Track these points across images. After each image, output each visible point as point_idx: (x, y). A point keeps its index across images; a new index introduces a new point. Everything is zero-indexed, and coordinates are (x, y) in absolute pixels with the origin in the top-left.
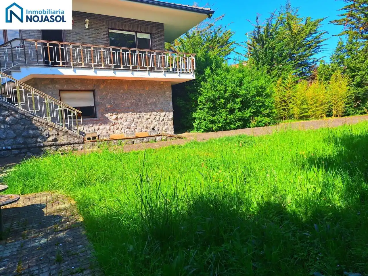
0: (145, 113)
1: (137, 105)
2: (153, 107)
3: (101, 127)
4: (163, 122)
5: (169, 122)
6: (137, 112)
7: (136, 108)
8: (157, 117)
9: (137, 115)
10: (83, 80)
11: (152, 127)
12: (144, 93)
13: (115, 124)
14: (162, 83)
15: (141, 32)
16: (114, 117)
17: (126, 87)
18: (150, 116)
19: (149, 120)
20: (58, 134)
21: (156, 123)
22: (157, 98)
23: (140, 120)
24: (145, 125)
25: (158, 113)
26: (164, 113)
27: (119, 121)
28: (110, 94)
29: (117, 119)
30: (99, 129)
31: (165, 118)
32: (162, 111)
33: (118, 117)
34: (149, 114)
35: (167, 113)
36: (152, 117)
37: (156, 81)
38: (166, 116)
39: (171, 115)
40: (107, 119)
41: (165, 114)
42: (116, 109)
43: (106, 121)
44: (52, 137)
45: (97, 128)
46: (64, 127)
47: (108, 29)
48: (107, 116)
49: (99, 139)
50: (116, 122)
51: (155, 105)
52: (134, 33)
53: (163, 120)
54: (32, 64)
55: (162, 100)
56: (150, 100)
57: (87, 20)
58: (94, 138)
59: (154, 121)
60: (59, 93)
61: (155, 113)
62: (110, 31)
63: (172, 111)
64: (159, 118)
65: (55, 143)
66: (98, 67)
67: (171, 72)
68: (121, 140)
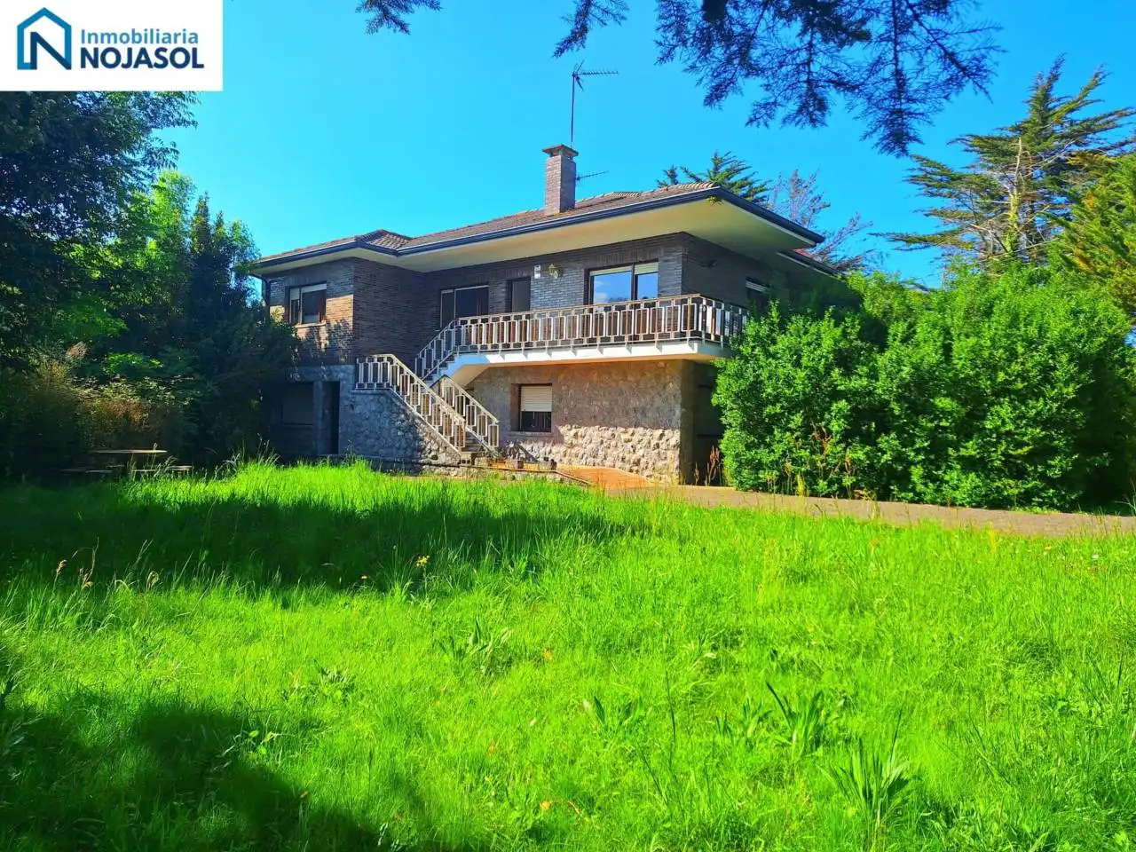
0: (622, 429)
1: (611, 411)
2: (639, 416)
3: (555, 449)
4: (656, 451)
5: (670, 454)
6: (609, 425)
7: (605, 419)
8: (646, 440)
9: (608, 434)
11: (634, 457)
12: (624, 388)
13: (572, 446)
14: (662, 364)
15: (641, 262)
16: (574, 431)
17: (595, 377)
18: (633, 434)
19: (630, 444)
20: (438, 450)
21: (641, 452)
22: (648, 398)
23: (613, 443)
24: (621, 455)
25: (648, 432)
26: (660, 431)
27: (580, 440)
28: (571, 391)
29: (576, 435)
30: (551, 452)
31: (661, 442)
32: (655, 426)
33: (579, 434)
34: (631, 430)
35: (666, 432)
36: (636, 438)
37: (649, 362)
38: (664, 439)
39: (674, 437)
40: (561, 436)
41: (662, 435)
42: (576, 419)
43: (559, 440)
44: (433, 453)
45: (548, 449)
46: (448, 441)
47: (588, 271)
48: (563, 430)
49: (473, 463)
50: (575, 442)
51: (644, 413)
52: (630, 268)
53: (658, 446)
54: (464, 351)
55: (657, 399)
56: (634, 403)
57: (552, 266)
58: (469, 462)
59: (639, 446)
60: (517, 389)
61: (640, 430)
62: (592, 273)
63: (681, 429)
64: (649, 443)
65: (433, 462)
66: (530, 347)
67: (640, 343)
68: (499, 471)
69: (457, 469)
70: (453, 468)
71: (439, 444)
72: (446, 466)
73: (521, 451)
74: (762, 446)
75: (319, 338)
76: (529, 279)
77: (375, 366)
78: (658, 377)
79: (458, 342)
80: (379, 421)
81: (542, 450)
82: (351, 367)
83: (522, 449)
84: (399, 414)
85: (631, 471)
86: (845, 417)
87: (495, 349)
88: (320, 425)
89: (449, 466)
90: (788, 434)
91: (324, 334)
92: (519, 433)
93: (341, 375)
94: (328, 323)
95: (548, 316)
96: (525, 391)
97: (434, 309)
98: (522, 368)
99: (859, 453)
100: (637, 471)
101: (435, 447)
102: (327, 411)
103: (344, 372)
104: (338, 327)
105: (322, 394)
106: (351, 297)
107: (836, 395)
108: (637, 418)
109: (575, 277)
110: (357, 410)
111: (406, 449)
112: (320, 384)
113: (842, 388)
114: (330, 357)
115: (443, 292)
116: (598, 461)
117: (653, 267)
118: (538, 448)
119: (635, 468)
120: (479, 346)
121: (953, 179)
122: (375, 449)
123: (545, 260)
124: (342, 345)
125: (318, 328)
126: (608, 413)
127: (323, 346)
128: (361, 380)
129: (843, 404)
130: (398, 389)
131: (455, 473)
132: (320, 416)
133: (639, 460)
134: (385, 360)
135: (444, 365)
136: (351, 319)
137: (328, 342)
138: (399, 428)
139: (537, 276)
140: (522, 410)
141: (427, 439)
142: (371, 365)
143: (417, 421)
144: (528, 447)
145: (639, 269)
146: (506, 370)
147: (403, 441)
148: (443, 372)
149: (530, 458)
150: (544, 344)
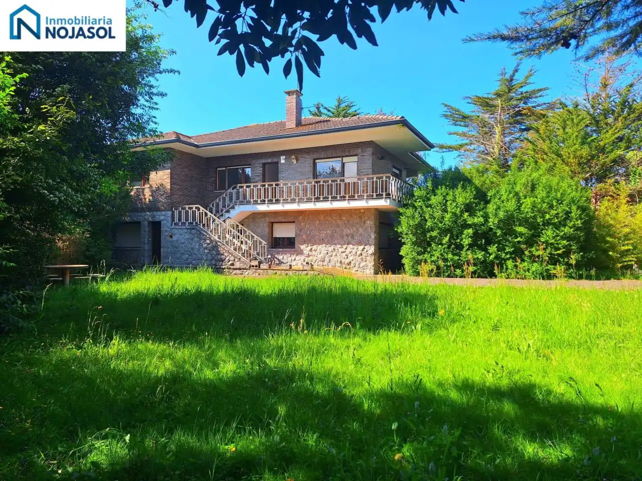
0: (340, 246)
1: (332, 236)
2: (350, 238)
3: (297, 258)
4: (361, 257)
5: (368, 258)
6: (332, 244)
7: (329, 240)
8: (354, 251)
9: (331, 248)
10: (285, 213)
11: (347, 261)
12: (340, 223)
13: (309, 256)
14: (363, 211)
15: (347, 156)
16: (309, 248)
17: (322, 218)
18: (346, 249)
19: (344, 254)
20: (234, 260)
21: (351, 258)
22: (355, 229)
23: (334, 254)
24: (339, 260)
25: (355, 247)
26: (363, 247)
27: (314, 253)
28: (307, 225)
29: (311, 250)
30: (295, 260)
31: (363, 252)
32: (360, 243)
33: (313, 249)
34: (345, 247)
35: (366, 247)
36: (348, 251)
37: (355, 210)
38: (365, 250)
39: (371, 249)
40: (302, 250)
41: (364, 248)
42: (311, 241)
43: (301, 252)
44: (231, 262)
45: (293, 258)
46: (240, 255)
47: (314, 160)
48: (302, 247)
49: (259, 267)
50: (310, 253)
51: (353, 237)
52: (340, 159)
53: (361, 254)
54: (242, 203)
55: (361, 230)
56: (347, 231)
57: (293, 157)
58: (256, 266)
59: (350, 255)
60: (271, 224)
61: (351, 246)
62: (317, 161)
63: (375, 245)
64: (356, 253)
65: (232, 267)
66: (286, 201)
67: (356, 199)
68: (277, 271)
69: (248, 271)
70: (245, 270)
71: (234, 257)
72: (240, 269)
73: (275, 260)
74: (426, 253)
75: (144, 195)
76: (277, 163)
77: (180, 213)
78: (361, 218)
79: (238, 198)
80: (191, 244)
81: (290, 259)
82: (170, 213)
83: (276, 258)
84: (205, 240)
85: (346, 268)
86: (471, 237)
87: (263, 202)
88: (147, 247)
89: (243, 269)
90: (440, 246)
91: (147, 193)
92: (274, 250)
93: (162, 218)
94: (151, 187)
95: (289, 185)
96: (275, 225)
97: (214, 179)
98: (276, 213)
99: (480, 255)
100: (350, 268)
101: (232, 258)
102: (150, 239)
103: (164, 216)
104: (158, 189)
105: (147, 229)
106: (169, 170)
107: (466, 226)
108: (348, 240)
109: (307, 162)
110: (174, 238)
111: (211, 260)
112: (146, 223)
113: (470, 223)
114: (153, 207)
115: (218, 169)
116: (326, 263)
117: (355, 159)
118: (286, 258)
119: (348, 267)
120: (252, 200)
121: (465, 117)
122: (189, 261)
123: (288, 153)
124: (162, 199)
125: (143, 189)
126: (331, 237)
127: (147, 200)
128: (176, 220)
129: (470, 231)
130: (204, 225)
131: (247, 273)
132: (147, 242)
133: (350, 262)
134: (194, 209)
135: (228, 211)
136: (169, 184)
137: (151, 198)
138: (206, 248)
139: (283, 161)
140: (274, 236)
141: (226, 254)
142: (183, 212)
143: (219, 244)
144: (280, 257)
145: (345, 160)
146: (264, 214)
147: (209, 255)
148: (227, 215)
149: (281, 263)
150: (295, 200)
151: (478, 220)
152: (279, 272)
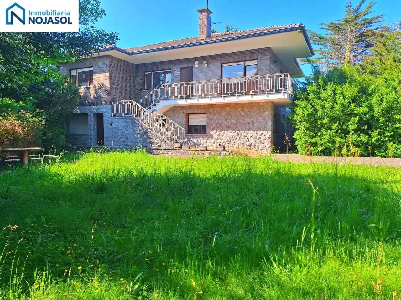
0: (242, 132)
1: (236, 124)
2: (251, 126)
3: (208, 141)
4: (260, 140)
5: (266, 141)
6: (236, 130)
7: (234, 127)
8: (254, 136)
9: (235, 134)
10: (199, 106)
11: (248, 143)
12: (243, 114)
13: (217, 139)
14: (262, 104)
15: (249, 60)
16: (218, 133)
17: (228, 110)
18: (248, 134)
19: (246, 138)
20: (161, 143)
21: (252, 141)
22: (255, 118)
23: (238, 137)
24: (242, 142)
25: (255, 132)
26: (261, 132)
27: (221, 137)
28: (216, 116)
29: (219, 135)
30: (207, 142)
31: (261, 136)
32: (259, 130)
33: (221, 134)
34: (246, 132)
35: (264, 132)
36: (249, 135)
37: (256, 103)
38: (263, 135)
39: (268, 134)
40: (212, 135)
41: (262, 133)
42: (220, 127)
43: (211, 137)
44: (158, 144)
45: (205, 141)
46: (166, 139)
47: (222, 64)
48: (212, 133)
49: (181, 148)
50: (219, 137)
51: (253, 125)
52: (243, 63)
53: (260, 138)
54: (165, 99)
55: (260, 119)
56: (248, 120)
57: (205, 62)
58: (179, 148)
59: (251, 138)
60: (187, 115)
61: (252, 132)
62: (224, 65)
63: (271, 130)
64: (256, 137)
65: (159, 148)
66: (200, 97)
67: (258, 94)
68: (195, 151)
69: (172, 151)
70: (170, 151)
71: (161, 140)
72: (166, 150)
73: (191, 142)
74: (317, 137)
75: (90, 93)
76: (192, 67)
77: (118, 107)
78: (260, 109)
79: (162, 95)
80: (127, 130)
81: (202, 142)
82: (110, 106)
83: (192, 141)
84: (138, 127)
85: (247, 149)
86: (357, 124)
87: (182, 97)
88: (93, 133)
89: (169, 150)
90: (329, 131)
91: (92, 91)
92: (190, 134)
93: (104, 110)
94: (95, 86)
95: (203, 83)
96: (190, 116)
97: (143, 81)
98: (191, 107)
99: (364, 138)
100: (250, 149)
101: (159, 141)
102: (95, 127)
103: (105, 108)
104: (100, 87)
105: (93, 119)
106: (109, 73)
107: (352, 114)
108: (250, 126)
109: (216, 66)
110: (114, 126)
111: (143, 143)
112: (92, 114)
113: (357, 112)
114: (97, 102)
115: (146, 73)
116: (231, 145)
117: (255, 62)
118: (200, 141)
119: (249, 148)
120: (173, 96)
122: (126, 143)
123: (201, 59)
124: (104, 96)
125: (88, 89)
126: (235, 125)
127: (92, 96)
128: (115, 112)
129: (357, 118)
130: (137, 116)
131: (171, 153)
132: (93, 129)
133: (251, 144)
134: (129, 103)
135: (154, 105)
136: (109, 84)
137: (95, 95)
138: (139, 133)
139: (196, 66)
140: (189, 124)
141: (155, 138)
142: (120, 106)
143: (149, 130)
144: (195, 140)
145: (247, 63)
146: (183, 107)
147: (141, 139)
148: (154, 108)
149: (195, 145)
150: (207, 95)
151: (363, 109)
152: (197, 152)
